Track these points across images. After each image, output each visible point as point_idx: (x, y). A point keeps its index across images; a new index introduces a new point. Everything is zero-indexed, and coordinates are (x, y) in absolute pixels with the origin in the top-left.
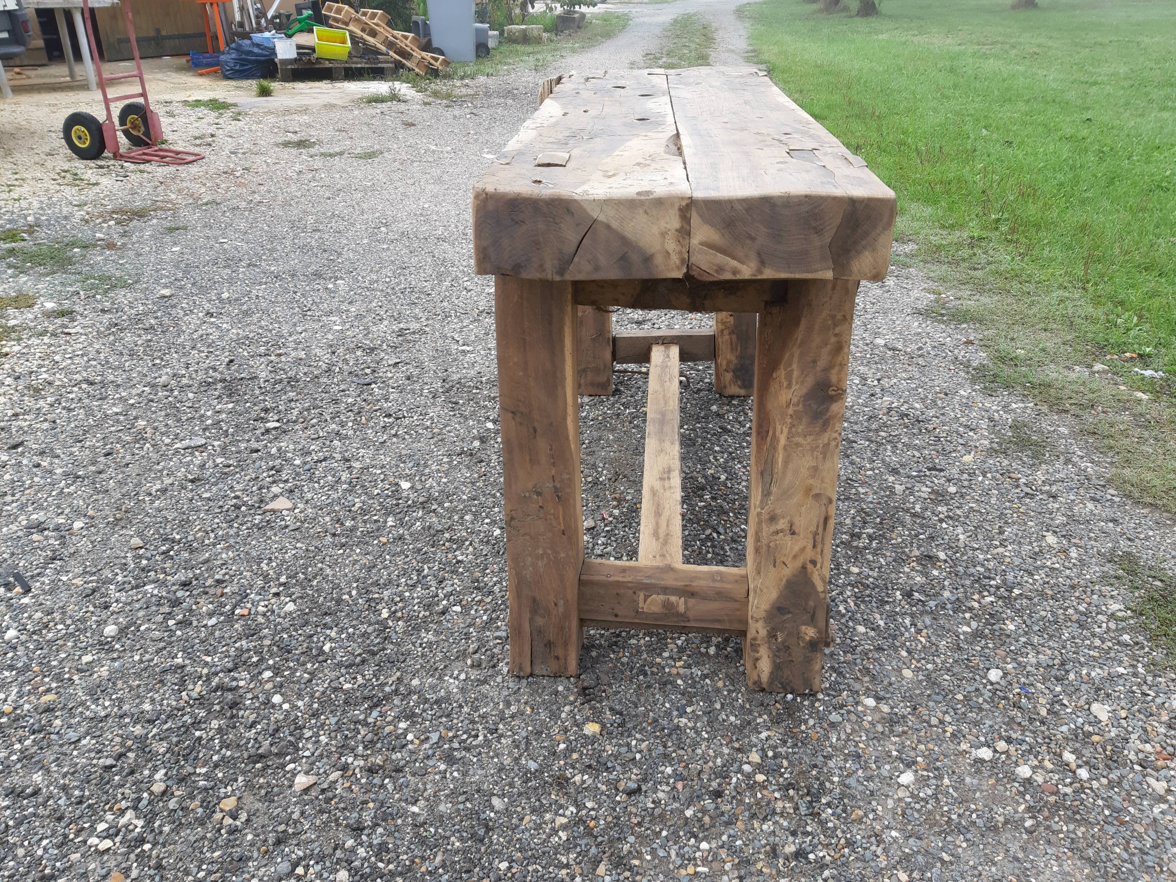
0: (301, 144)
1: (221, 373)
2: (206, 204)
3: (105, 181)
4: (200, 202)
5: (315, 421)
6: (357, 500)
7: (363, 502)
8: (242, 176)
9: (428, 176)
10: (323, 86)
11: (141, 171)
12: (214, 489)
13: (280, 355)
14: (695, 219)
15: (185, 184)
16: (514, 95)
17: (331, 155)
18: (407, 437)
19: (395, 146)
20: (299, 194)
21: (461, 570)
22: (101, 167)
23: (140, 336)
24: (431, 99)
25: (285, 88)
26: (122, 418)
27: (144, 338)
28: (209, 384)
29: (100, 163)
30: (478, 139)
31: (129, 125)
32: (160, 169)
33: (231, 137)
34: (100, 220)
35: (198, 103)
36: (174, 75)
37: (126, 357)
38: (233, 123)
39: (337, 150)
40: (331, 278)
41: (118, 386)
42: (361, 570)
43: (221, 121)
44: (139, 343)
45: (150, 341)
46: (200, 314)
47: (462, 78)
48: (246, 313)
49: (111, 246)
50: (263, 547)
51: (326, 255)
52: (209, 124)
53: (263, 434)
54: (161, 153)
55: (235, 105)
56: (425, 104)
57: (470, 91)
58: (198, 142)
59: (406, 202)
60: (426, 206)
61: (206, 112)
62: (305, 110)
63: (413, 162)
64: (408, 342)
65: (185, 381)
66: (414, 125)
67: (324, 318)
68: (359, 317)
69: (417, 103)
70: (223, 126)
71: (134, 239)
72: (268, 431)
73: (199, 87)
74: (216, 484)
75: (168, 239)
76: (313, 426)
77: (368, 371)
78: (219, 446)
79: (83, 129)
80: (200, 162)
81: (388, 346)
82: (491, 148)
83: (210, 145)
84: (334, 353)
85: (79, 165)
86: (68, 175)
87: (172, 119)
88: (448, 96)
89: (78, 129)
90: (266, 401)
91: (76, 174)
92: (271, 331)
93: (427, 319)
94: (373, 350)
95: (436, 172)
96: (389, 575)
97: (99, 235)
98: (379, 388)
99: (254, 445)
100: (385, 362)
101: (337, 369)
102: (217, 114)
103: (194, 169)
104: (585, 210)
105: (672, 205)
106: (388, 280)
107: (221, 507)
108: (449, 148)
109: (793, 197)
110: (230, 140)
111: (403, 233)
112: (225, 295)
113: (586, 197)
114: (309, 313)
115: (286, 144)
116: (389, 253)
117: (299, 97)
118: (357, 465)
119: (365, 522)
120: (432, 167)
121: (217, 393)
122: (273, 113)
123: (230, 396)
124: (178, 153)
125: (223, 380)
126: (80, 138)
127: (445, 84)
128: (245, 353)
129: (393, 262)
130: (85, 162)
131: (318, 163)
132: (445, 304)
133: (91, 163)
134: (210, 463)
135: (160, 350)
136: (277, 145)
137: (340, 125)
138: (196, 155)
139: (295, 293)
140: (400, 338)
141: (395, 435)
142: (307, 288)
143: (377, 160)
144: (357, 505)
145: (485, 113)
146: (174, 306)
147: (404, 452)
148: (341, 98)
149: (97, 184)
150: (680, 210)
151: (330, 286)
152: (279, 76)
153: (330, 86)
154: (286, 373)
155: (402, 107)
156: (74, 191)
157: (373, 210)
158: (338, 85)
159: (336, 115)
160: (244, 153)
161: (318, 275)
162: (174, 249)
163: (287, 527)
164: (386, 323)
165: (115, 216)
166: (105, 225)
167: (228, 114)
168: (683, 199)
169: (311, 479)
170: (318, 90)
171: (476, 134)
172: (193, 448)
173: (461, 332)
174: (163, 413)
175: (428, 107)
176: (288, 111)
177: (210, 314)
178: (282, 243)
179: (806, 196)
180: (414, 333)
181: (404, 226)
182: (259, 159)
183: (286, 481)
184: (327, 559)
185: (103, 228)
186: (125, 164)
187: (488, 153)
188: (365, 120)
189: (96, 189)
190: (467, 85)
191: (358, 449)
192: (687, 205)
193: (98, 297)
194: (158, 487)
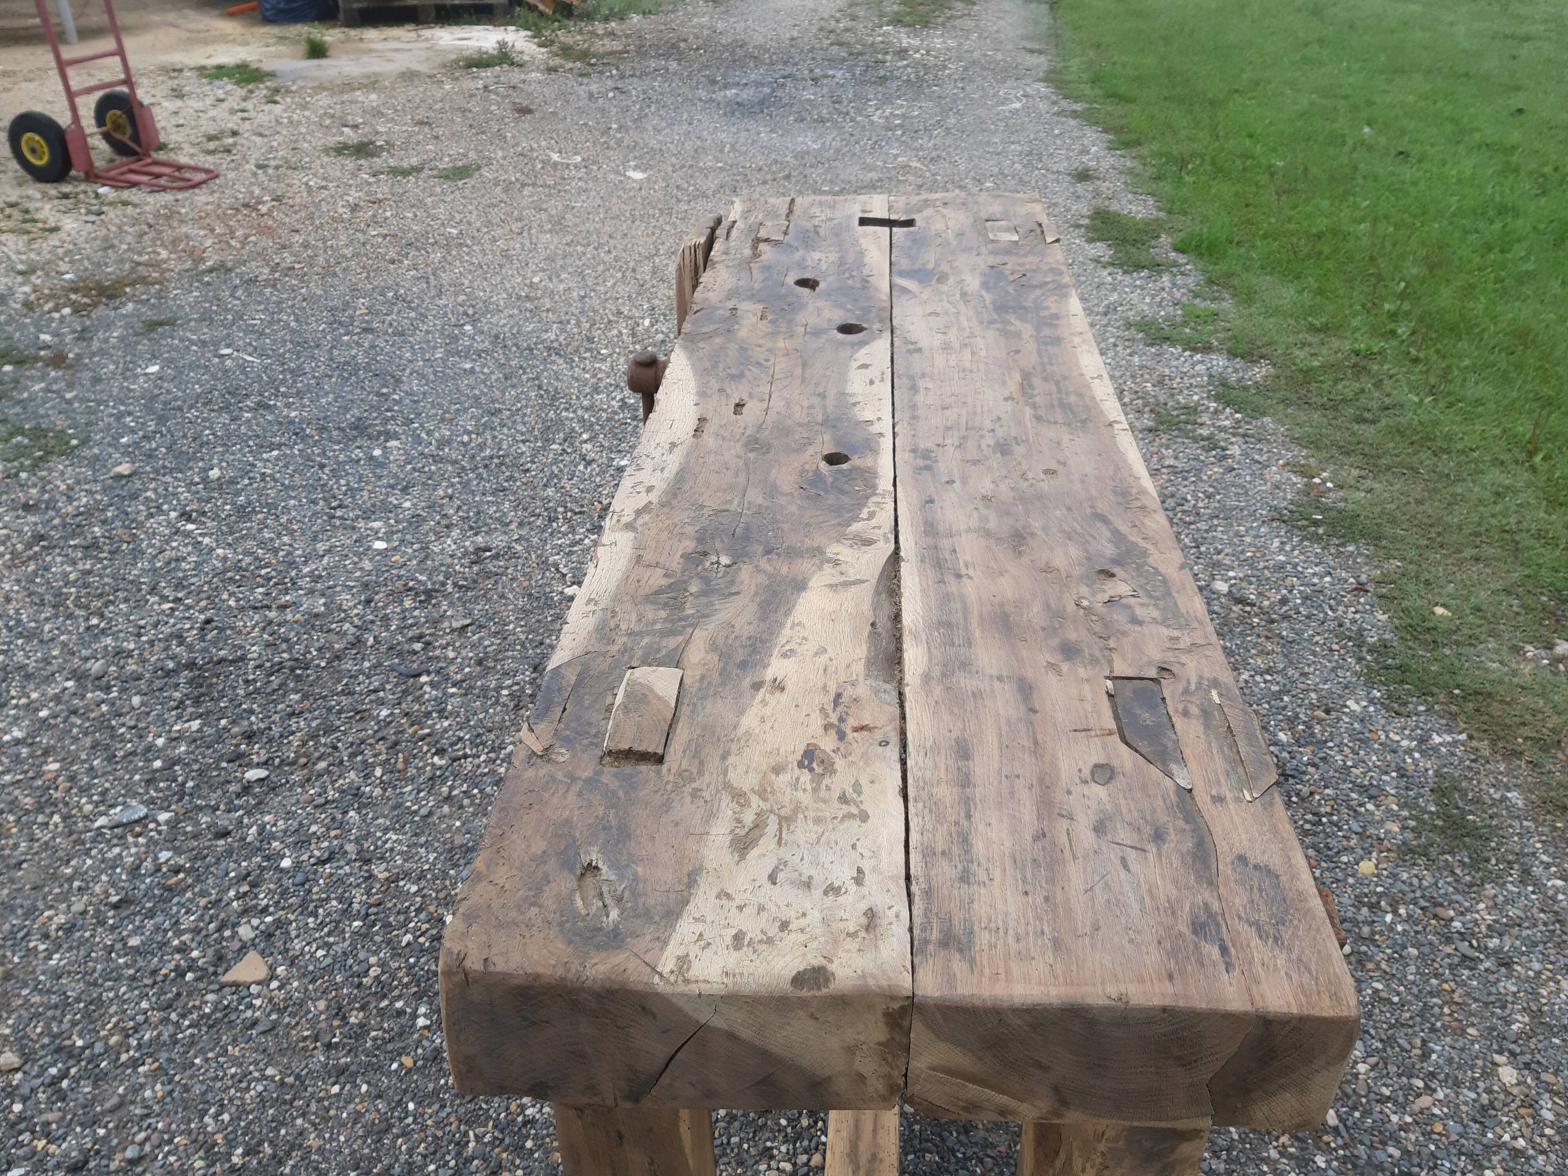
0: (363, 150)
1: (190, 648)
2: (211, 270)
3: (69, 224)
4: (202, 267)
5: (322, 765)
6: (373, 960)
7: (382, 964)
8: (269, 214)
9: (544, 216)
10: (403, 34)
11: (125, 203)
12: (149, 924)
13: (283, 607)
14: (919, 1033)
15: (184, 229)
16: (680, 53)
17: (405, 173)
18: (466, 802)
19: (500, 154)
20: (348, 252)
21: (529, 1144)
22: (66, 196)
23: (74, 563)
24: (558, 61)
25: (348, 39)
26: (25, 751)
27: (80, 566)
28: (168, 673)
29: (66, 188)
30: (621, 140)
31: (109, 126)
32: (151, 199)
33: (261, 135)
34: (50, 305)
35: (220, 72)
36: (191, 14)
37: (48, 612)
38: (266, 108)
39: (414, 161)
40: (380, 433)
41: (28, 677)
42: (364, 1137)
43: (249, 105)
44: (72, 577)
45: (89, 572)
46: (173, 514)
47: (606, 19)
48: (243, 513)
49: (58, 360)
50: (211, 1074)
51: (377, 383)
52: (233, 112)
53: (238, 796)
54: (156, 169)
55: (272, 75)
56: (551, 70)
57: (616, 45)
58: (212, 145)
59: (507, 271)
60: (536, 280)
61: (229, 87)
62: (372, 83)
63: (523, 185)
64: (489, 575)
65: (132, 666)
66: (529, 111)
67: (361, 524)
68: (416, 520)
69: (538, 69)
70: (252, 114)
71: (95, 345)
72: (247, 788)
73: (225, 39)
74: (151, 914)
75: (144, 346)
76: (320, 775)
77: (418, 646)
78: (167, 822)
79: (37, 138)
80: (211, 184)
81: (455, 585)
82: (641, 157)
83: (229, 151)
84: (368, 602)
85: (34, 190)
86: (16, 213)
87: (179, 103)
88: (584, 56)
89: (30, 138)
90: (251, 712)
91: (27, 212)
92: (275, 551)
93: (521, 525)
94: (429, 594)
95: (555, 206)
96: (410, 1152)
97: (45, 337)
98: (432, 684)
99: (224, 821)
100: (446, 624)
101: (371, 640)
102: (243, 92)
103: (201, 197)
104: (680, 1010)
105: (870, 1007)
106: (466, 438)
107: (154, 972)
108: (579, 159)
109: (1133, 1009)
110: (258, 140)
111: (497, 337)
112: (215, 473)
113: (681, 988)
114: (339, 513)
115: (341, 150)
116: (472, 380)
117: (365, 59)
118: (380, 871)
119: (381, 1012)
120: (549, 195)
121: (177, 695)
122: (325, 89)
123: (197, 702)
124: (180, 168)
125: (191, 665)
126: (33, 151)
127: (580, 32)
128: (232, 603)
129: (477, 398)
130: (43, 186)
131: (382, 190)
132: (550, 491)
133: (52, 190)
134: (148, 864)
135: (101, 596)
136: (327, 151)
137: (421, 114)
138: (206, 171)
139: (322, 466)
140: (476, 568)
141: (449, 799)
142: (342, 458)
143: (470, 182)
144: (373, 972)
145: (635, 87)
146: (134, 496)
147: (459, 840)
148: (428, 59)
149: (56, 229)
150: (887, 1014)
151: (377, 452)
152: (341, 16)
153: (413, 35)
154: (290, 649)
155: (516, 76)
156: (21, 244)
157: (456, 285)
158: (427, 33)
159: (416, 91)
160: (277, 168)
161: (360, 428)
162: (149, 370)
163: (255, 1023)
164: (456, 533)
165: (73, 297)
166: (56, 315)
167: (262, 91)
168: (893, 998)
169: (303, 905)
170: (396, 45)
171: (619, 130)
172: (124, 825)
173: (570, 553)
174: (88, 741)
175: (554, 76)
176: (348, 86)
177: (186, 516)
178: (312, 357)
179: (1164, 1010)
180: (496, 557)
181: (501, 321)
182: (297, 179)
183: (265, 911)
184: (313, 1107)
185: (52, 320)
186: (102, 190)
187: (636, 168)
188: (460, 101)
189: (54, 240)
190: (612, 34)
191: (386, 830)
192: (902, 1008)
193: (23, 475)
194: (62, 919)
